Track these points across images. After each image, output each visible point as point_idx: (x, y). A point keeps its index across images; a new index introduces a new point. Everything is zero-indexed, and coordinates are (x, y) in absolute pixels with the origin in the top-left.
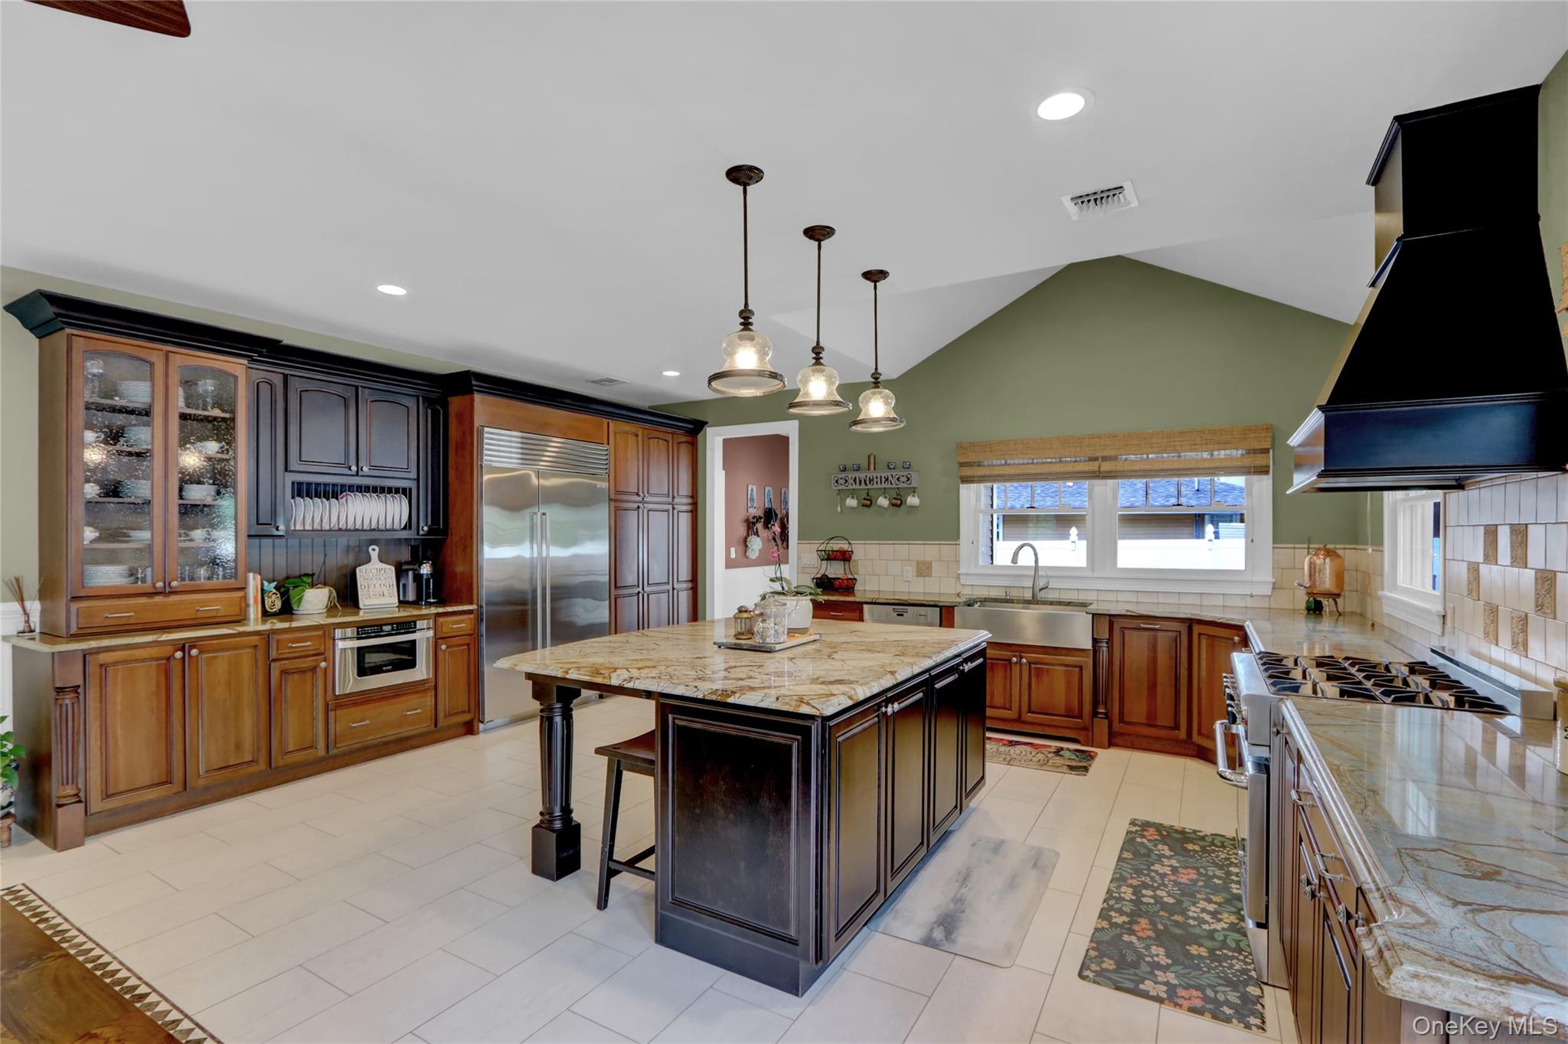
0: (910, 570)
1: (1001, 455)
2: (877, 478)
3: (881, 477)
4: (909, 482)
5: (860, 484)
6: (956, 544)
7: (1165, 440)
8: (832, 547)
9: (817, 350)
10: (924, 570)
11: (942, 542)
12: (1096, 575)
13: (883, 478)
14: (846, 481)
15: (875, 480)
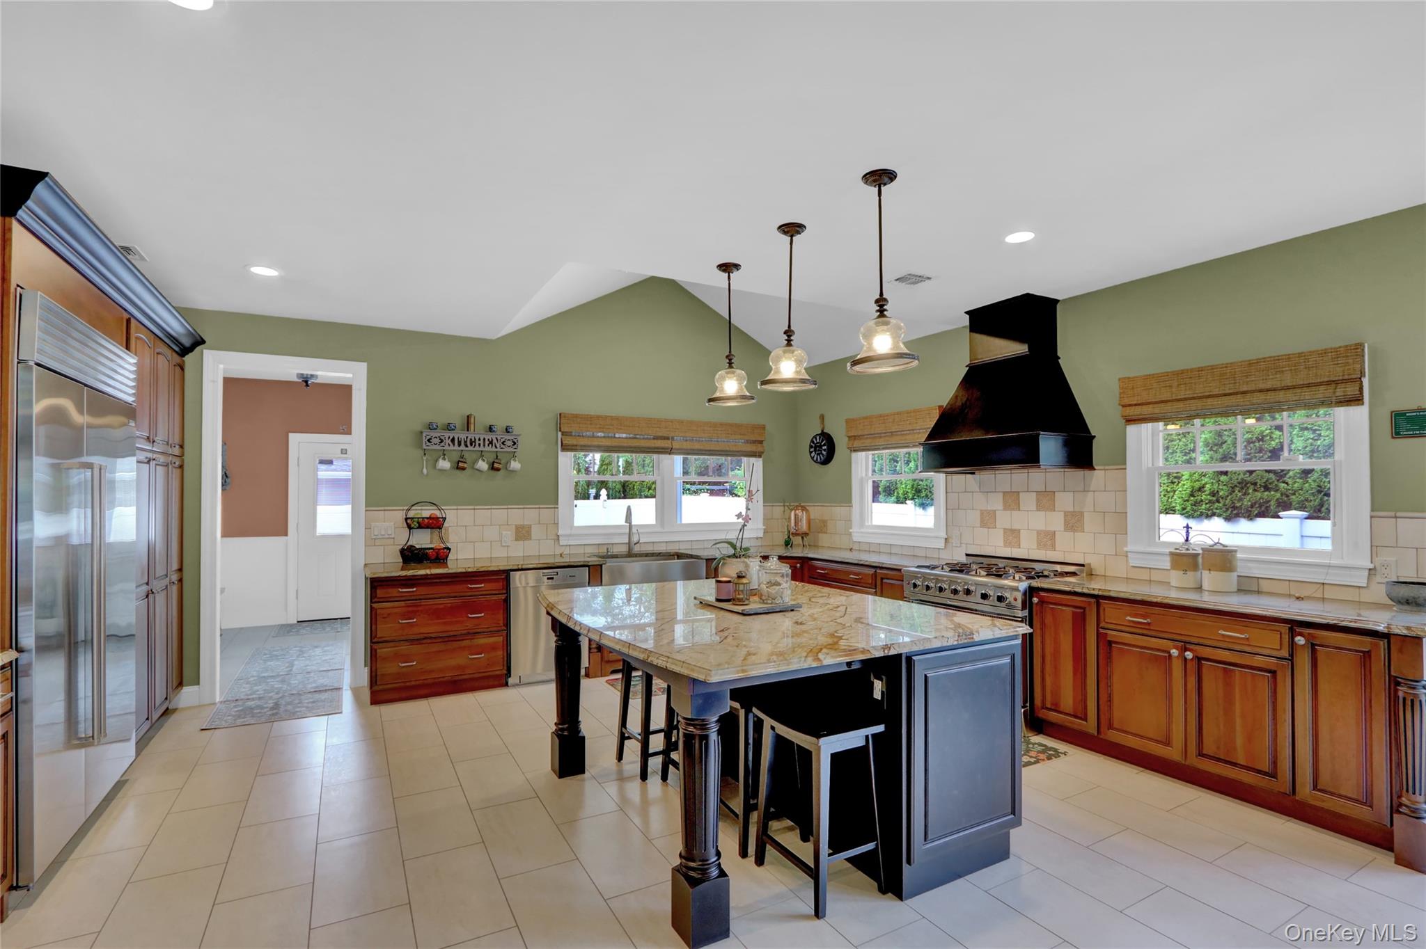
0: (509, 534)
1: (600, 428)
2: (479, 440)
3: (484, 439)
4: (515, 447)
5: (459, 445)
6: (555, 508)
7: (711, 429)
8: (421, 514)
9: (789, 333)
10: (523, 533)
11: (541, 506)
12: (666, 530)
13: (486, 440)
14: (442, 441)
15: (477, 442)
